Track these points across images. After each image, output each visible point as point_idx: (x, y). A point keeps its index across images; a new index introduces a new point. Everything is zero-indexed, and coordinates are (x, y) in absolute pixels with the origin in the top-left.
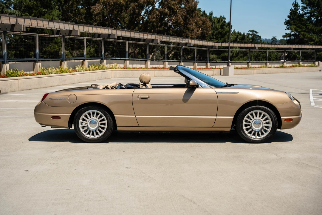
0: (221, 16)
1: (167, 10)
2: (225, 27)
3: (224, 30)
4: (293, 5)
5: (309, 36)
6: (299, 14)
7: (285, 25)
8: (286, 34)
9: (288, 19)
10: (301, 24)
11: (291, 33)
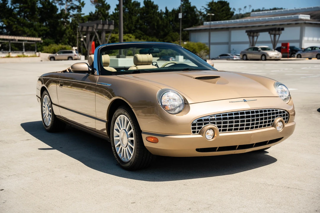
6: (8, 8)
10: (13, 17)
11: (3, 25)
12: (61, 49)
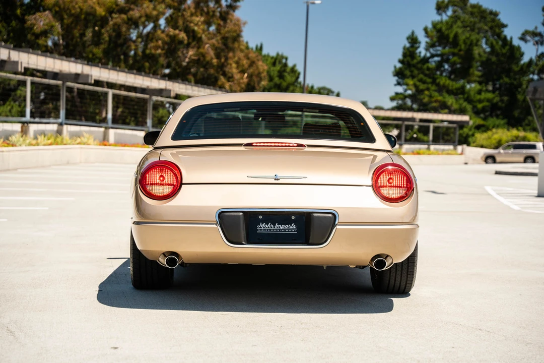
0: (278, 54)
1: (183, 35)
2: (286, 74)
3: (284, 80)
4: (408, 39)
5: (440, 98)
6: (420, 56)
7: (395, 75)
8: (397, 94)
9: (399, 65)
10: (426, 75)
11: (406, 90)
12: (515, 139)
